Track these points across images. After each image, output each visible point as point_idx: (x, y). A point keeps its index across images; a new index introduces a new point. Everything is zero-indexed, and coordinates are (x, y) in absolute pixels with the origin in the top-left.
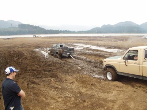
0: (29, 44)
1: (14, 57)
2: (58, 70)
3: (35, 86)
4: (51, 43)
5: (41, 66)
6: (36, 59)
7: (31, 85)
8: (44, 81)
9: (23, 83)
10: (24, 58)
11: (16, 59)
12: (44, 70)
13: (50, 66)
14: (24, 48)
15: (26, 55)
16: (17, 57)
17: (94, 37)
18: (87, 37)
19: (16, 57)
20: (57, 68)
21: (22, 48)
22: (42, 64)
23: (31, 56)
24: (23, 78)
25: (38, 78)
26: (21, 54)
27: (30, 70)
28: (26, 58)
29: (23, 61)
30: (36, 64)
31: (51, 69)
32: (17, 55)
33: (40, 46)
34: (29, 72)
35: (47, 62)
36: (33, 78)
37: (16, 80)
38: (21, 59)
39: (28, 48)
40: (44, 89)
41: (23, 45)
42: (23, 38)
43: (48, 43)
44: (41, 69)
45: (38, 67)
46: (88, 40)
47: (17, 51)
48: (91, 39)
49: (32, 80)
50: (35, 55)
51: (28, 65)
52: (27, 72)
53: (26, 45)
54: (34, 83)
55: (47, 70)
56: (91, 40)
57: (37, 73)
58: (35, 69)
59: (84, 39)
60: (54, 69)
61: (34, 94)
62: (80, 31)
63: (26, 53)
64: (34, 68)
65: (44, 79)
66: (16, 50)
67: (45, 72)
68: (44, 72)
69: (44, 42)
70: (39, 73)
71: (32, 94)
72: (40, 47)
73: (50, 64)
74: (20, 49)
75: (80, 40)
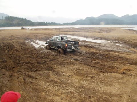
0: (18, 36)
1: (4, 49)
2: (52, 62)
3: (33, 81)
4: (40, 35)
5: (33, 58)
6: (27, 52)
7: (28, 80)
8: (40, 75)
9: (19, 78)
10: (15, 50)
11: (7, 51)
12: (38, 63)
13: (43, 58)
14: (13, 40)
15: (17, 47)
16: (8, 50)
17: (79, 29)
18: (72, 28)
19: (6, 50)
20: (51, 61)
21: (11, 40)
22: (35, 56)
23: (22, 48)
24: (18, 72)
25: (34, 71)
26: (11, 46)
27: (23, 63)
28: (17, 50)
29: (14, 54)
30: (29, 57)
31: (45, 61)
32: (8, 47)
33: (29, 37)
34: (23, 65)
35: (40, 54)
36: (29, 72)
37: (11, 75)
38: (12, 51)
39: (18, 40)
40: (43, 84)
41: (12, 37)
42: (10, 30)
43: (36, 35)
44: (34, 61)
45: (31, 59)
46: (74, 32)
47: (7, 43)
48: (77, 30)
49: (28, 74)
50: (26, 47)
51: (20, 58)
52: (21, 65)
53: (15, 37)
54: (31, 77)
55: (41, 62)
56: (77, 32)
57: (31, 66)
58: (29, 62)
59: (70, 30)
60: (48, 61)
61: (33, 89)
62: (65, 23)
63: (17, 45)
64: (27, 61)
65: (40, 72)
66: (5, 42)
67: (40, 65)
68: (38, 65)
69: (33, 34)
70: (33, 66)
71: (31, 90)
72: (29, 39)
73: (43, 56)
74: (9, 42)
75: (66, 31)
